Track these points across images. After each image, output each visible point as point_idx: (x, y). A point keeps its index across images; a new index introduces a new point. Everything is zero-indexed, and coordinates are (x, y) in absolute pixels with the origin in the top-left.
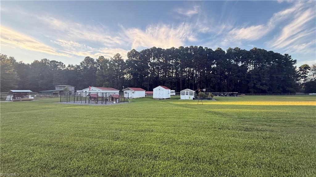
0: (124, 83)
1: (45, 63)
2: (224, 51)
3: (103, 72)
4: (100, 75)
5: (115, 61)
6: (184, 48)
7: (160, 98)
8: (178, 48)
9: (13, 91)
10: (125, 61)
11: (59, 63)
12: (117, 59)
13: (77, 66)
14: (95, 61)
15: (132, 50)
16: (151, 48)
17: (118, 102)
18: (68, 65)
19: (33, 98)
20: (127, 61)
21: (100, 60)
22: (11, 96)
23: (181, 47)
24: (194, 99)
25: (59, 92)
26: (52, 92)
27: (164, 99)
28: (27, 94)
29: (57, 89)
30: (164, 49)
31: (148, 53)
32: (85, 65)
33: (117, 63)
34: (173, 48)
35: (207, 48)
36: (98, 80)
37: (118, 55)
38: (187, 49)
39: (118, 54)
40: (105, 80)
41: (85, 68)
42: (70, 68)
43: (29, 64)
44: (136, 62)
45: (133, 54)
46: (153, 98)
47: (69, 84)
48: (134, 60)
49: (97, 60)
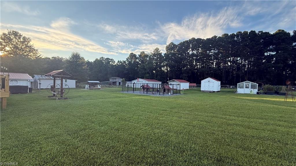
0: (162, 75)
1: (102, 60)
2: (289, 34)
3: (144, 66)
4: (141, 68)
5: (154, 55)
6: (229, 35)
7: (209, 90)
8: (221, 36)
9: (89, 82)
10: (163, 55)
11: (111, 60)
12: (156, 53)
13: (124, 61)
14: (138, 56)
15: (171, 43)
16: (190, 40)
17: (172, 93)
18: (117, 61)
19: (100, 87)
20: (165, 54)
21: (142, 55)
22: (88, 85)
23: (225, 35)
24: (258, 93)
25: (112, 83)
26: (108, 82)
27: (214, 92)
28: (97, 84)
29: (111, 80)
30: (203, 39)
31: (186, 44)
32: (130, 60)
33: (156, 57)
34: (215, 37)
35: (262, 31)
36: (140, 73)
37: (157, 50)
38: (233, 36)
39: (157, 48)
40: (146, 72)
41: (130, 62)
42: (119, 63)
43: (92, 62)
44: (174, 54)
45: (171, 47)
46: (201, 91)
47: (119, 76)
48: (172, 53)
49: (139, 55)
